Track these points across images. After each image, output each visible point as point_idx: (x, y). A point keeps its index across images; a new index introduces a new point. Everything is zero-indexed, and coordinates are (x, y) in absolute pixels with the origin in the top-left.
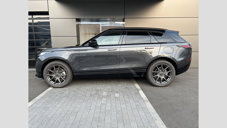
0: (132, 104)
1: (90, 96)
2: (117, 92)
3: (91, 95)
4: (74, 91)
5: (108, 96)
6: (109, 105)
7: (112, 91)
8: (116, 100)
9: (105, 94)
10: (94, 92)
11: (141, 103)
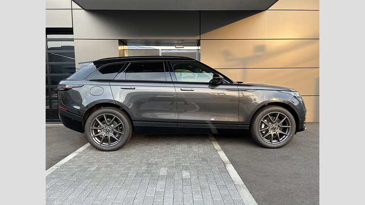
0: (213, 193)
1: (135, 177)
2: (187, 169)
3: (137, 174)
4: (107, 167)
5: (169, 177)
6: (169, 195)
7: (177, 166)
8: (184, 184)
9: (163, 171)
10: (144, 168)
11: (231, 192)
